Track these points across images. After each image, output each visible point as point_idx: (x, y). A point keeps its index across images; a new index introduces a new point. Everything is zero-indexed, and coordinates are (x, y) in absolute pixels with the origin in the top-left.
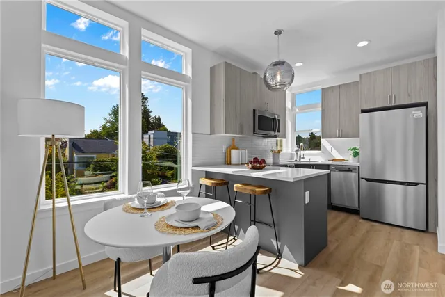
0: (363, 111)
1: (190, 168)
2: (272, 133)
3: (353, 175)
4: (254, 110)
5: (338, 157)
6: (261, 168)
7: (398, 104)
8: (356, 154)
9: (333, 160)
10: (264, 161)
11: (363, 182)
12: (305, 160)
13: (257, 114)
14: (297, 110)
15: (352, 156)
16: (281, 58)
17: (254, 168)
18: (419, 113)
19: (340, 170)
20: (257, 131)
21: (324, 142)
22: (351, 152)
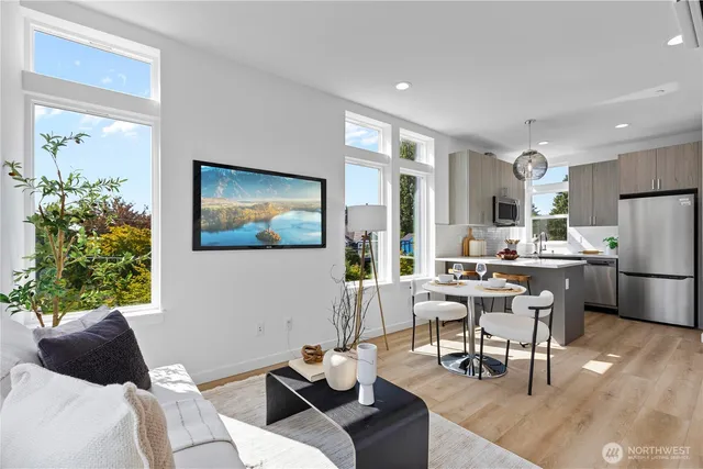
0: (623, 197)
1: (433, 258)
2: (511, 222)
3: (609, 270)
4: (494, 198)
5: (590, 248)
6: (513, 259)
7: (663, 190)
8: (614, 245)
9: (585, 252)
10: (515, 252)
11: (622, 276)
12: (548, 252)
13: (498, 201)
14: (534, 191)
15: (608, 247)
16: (533, 149)
17: (506, 258)
18: (686, 201)
19: (593, 264)
20: (497, 220)
21: (571, 230)
22: (608, 243)
